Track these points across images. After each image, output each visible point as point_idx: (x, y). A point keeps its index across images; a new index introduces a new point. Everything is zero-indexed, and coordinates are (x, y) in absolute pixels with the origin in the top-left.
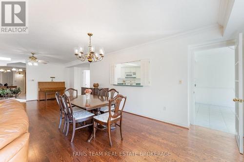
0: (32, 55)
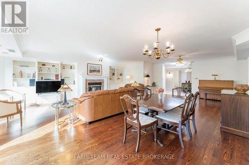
0: (178, 58)
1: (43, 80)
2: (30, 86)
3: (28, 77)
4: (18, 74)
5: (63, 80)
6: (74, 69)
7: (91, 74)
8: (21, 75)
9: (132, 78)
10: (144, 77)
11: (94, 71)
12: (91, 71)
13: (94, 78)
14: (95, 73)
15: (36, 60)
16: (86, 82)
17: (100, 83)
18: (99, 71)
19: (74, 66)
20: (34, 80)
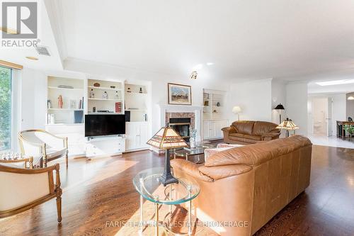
1: (96, 113)
2: (76, 122)
3: (72, 106)
4: (56, 101)
5: (128, 113)
6: (146, 92)
7: (174, 102)
8: (61, 103)
9: (243, 110)
10: (273, 109)
11: (179, 97)
12: (174, 97)
13: (179, 109)
14: (180, 102)
15: (84, 77)
16: (166, 118)
17: (188, 120)
18: (186, 97)
19: (145, 87)
20: (82, 112)
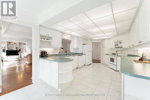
1: (10, 50)
2: (3, 52)
3: (2, 48)
5: (20, 50)
15: (6, 41)
19: (26, 43)
20: (5, 50)
